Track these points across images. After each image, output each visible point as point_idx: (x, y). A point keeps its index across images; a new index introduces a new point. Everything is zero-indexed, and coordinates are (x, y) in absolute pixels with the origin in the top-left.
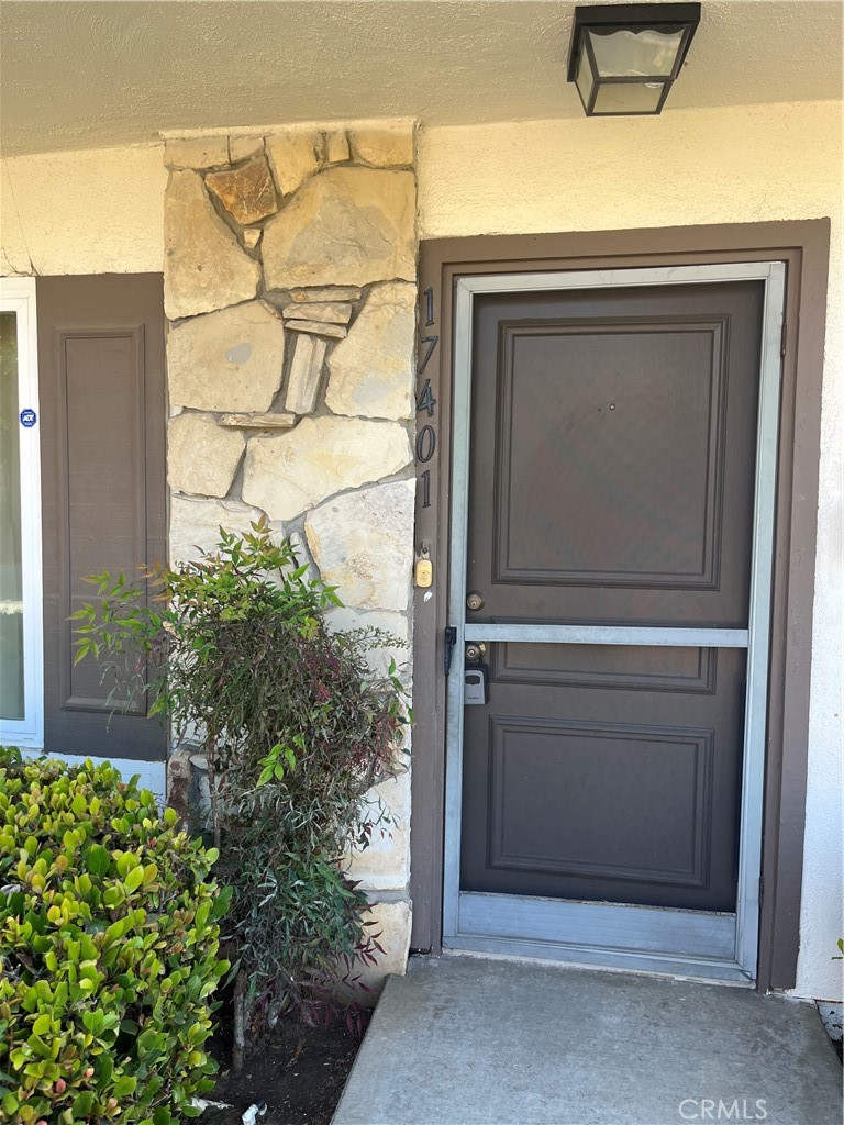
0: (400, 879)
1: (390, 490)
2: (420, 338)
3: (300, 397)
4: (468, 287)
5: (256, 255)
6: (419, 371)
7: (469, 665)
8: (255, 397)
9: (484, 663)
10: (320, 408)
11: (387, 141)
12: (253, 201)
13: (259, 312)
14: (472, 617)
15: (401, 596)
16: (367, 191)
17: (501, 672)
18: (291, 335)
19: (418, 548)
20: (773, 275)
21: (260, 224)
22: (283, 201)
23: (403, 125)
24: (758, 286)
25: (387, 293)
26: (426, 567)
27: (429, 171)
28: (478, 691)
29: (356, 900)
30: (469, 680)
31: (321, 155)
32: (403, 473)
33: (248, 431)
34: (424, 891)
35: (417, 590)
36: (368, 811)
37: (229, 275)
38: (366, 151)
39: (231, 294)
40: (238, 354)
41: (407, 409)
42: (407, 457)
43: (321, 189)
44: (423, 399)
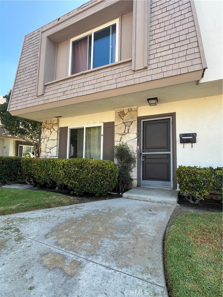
0: (136, 178)
1: (135, 140)
2: (138, 126)
3: (126, 132)
4: (142, 121)
5: (123, 119)
6: (138, 129)
7: (143, 157)
8: (122, 132)
9: (145, 157)
10: (128, 132)
11: (134, 109)
12: (122, 115)
13: (123, 124)
14: (143, 152)
15: (136, 150)
16: (133, 113)
17: (146, 158)
18: (126, 126)
19: (138, 145)
20: (171, 117)
21: (123, 117)
22: (125, 114)
23: (136, 107)
24: (170, 119)
25: (134, 122)
26: (138, 147)
27: (138, 111)
28: (144, 160)
29: (132, 180)
30: (143, 158)
31: (129, 110)
32: (136, 138)
33: (122, 135)
34: (138, 179)
35: (138, 149)
36: (133, 170)
37: (120, 121)
38: (132, 110)
39: (120, 123)
40: (121, 128)
41: (136, 132)
42: (136, 136)
43: (128, 113)
44: (138, 131)
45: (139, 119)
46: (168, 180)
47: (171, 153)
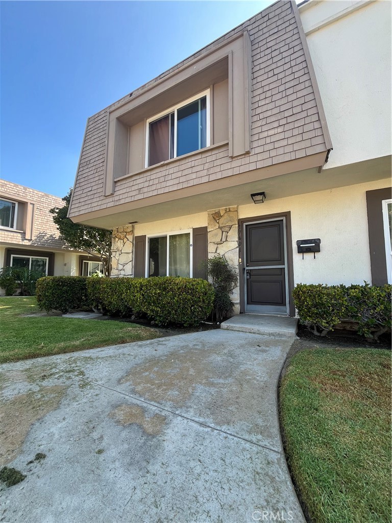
0: (238, 301)
1: (235, 250)
2: (239, 231)
3: (224, 239)
4: (245, 224)
5: (218, 223)
6: (239, 235)
7: (247, 273)
8: (218, 240)
9: (249, 272)
10: (226, 240)
11: (234, 208)
12: (218, 217)
13: (219, 230)
14: (247, 266)
15: (237, 263)
16: (231, 214)
17: (252, 274)
18: (223, 232)
19: (239, 257)
20: (284, 218)
21: (219, 219)
22: (221, 216)
23: (236, 206)
24: (282, 220)
25: (234, 226)
26: (240, 260)
27: (239, 211)
28: (248, 277)
29: (232, 304)
30: (247, 275)
31: (226, 211)
32: (237, 247)
33: (218, 244)
34: (242, 303)
35: (240, 263)
36: (234, 291)
37: (215, 226)
38: (231, 210)
39: (215, 228)
40: (216, 235)
41: (237, 239)
42: (237, 246)
43: (226, 214)
44: (239, 238)
45: (241, 222)
46: (283, 303)
47: (286, 266)
